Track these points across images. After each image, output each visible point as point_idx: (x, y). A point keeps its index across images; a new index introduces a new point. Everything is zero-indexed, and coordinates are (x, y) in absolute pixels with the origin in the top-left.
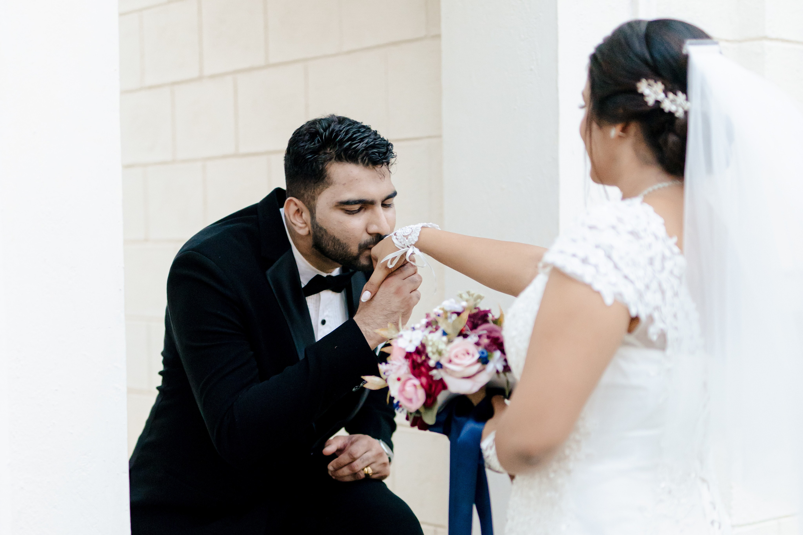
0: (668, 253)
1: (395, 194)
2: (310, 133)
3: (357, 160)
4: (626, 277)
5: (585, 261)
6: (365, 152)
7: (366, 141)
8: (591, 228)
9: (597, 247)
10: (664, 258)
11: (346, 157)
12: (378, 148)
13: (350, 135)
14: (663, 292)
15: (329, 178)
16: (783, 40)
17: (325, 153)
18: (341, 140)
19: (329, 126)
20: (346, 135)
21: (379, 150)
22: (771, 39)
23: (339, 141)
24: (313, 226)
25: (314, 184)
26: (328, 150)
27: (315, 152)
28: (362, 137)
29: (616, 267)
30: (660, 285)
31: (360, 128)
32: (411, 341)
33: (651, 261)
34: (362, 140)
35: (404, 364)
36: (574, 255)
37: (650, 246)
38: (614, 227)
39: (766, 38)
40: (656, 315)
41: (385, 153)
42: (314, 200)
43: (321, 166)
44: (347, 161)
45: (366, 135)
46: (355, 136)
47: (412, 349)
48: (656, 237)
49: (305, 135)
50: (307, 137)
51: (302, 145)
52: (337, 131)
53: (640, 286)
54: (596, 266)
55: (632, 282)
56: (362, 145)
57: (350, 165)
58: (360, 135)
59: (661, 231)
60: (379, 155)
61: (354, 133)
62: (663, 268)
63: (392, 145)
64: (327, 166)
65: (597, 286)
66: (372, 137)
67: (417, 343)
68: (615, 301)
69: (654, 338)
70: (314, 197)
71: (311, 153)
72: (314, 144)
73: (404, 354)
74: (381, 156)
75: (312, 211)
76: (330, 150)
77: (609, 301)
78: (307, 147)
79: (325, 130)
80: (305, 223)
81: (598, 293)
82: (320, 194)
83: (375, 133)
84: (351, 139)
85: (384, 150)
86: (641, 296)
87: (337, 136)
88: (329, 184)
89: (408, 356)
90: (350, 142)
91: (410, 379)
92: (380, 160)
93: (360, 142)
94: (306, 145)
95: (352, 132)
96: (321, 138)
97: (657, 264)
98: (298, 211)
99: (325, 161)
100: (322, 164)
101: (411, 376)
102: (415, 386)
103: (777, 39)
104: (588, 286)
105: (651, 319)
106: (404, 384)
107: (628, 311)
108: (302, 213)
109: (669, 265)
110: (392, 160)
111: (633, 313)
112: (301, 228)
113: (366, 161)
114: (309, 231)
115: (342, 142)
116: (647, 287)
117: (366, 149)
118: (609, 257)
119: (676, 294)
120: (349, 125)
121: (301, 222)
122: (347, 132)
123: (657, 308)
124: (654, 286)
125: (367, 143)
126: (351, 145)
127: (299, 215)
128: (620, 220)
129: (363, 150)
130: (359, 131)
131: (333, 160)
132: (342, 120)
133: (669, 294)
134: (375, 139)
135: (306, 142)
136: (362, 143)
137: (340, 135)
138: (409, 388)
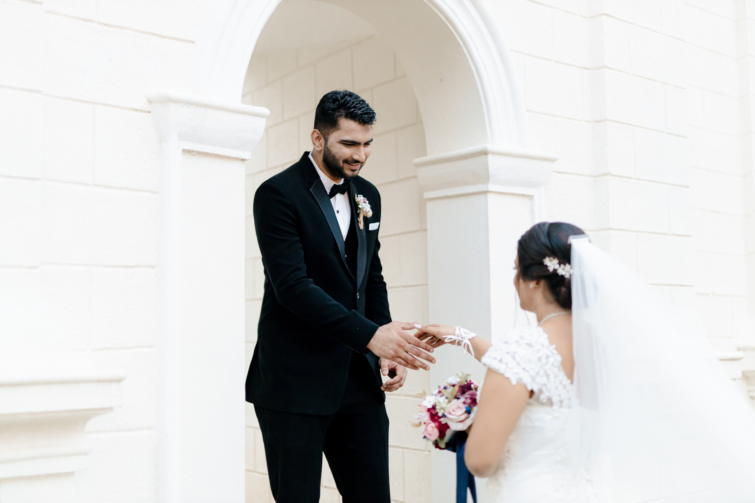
0: (549, 354)
1: (372, 140)
2: (333, 99)
3: (356, 119)
4: (524, 369)
5: (501, 361)
6: (360, 116)
7: (362, 110)
8: (506, 342)
9: (508, 353)
10: (548, 357)
11: (350, 116)
12: (368, 114)
13: (354, 105)
14: (548, 376)
15: (339, 126)
16: (621, 230)
17: (339, 112)
18: (349, 106)
19: (344, 97)
20: (352, 104)
21: (368, 115)
22: (614, 229)
23: (348, 107)
24: (325, 148)
25: (330, 127)
26: (341, 111)
27: (334, 110)
28: (360, 107)
29: (518, 364)
30: (546, 372)
31: (360, 101)
32: (430, 402)
33: (540, 359)
34: (360, 109)
35: (427, 415)
36: (495, 358)
37: (539, 351)
38: (517, 342)
39: (611, 229)
40: (544, 389)
41: (371, 118)
42: (328, 135)
43: (335, 118)
44: (350, 119)
45: (363, 106)
46: (357, 106)
47: (430, 406)
48: (543, 346)
49: (330, 99)
50: (331, 101)
51: (327, 104)
52: (348, 101)
53: (533, 373)
54: (507, 364)
55: (527, 371)
56: (360, 112)
57: (351, 121)
58: (360, 106)
59: (546, 342)
60: (368, 118)
61: (357, 104)
62: (547, 363)
63: (375, 114)
64: (339, 119)
65: (507, 375)
66: (366, 108)
67: (432, 403)
68: (518, 383)
69: (544, 401)
70: (329, 133)
71: (331, 110)
72: (334, 106)
73: (427, 410)
74: (369, 119)
75: (326, 140)
76: (342, 110)
77: (514, 382)
78: (330, 106)
79: (342, 99)
80: (321, 145)
81: (508, 378)
82: (332, 133)
83: (367, 105)
84: (354, 107)
85: (371, 116)
86: (533, 378)
87: (347, 104)
88: (338, 129)
89: (429, 410)
90: (354, 109)
91: (430, 423)
92: (368, 121)
93: (359, 110)
94: (330, 105)
95: (356, 103)
96: (339, 103)
97: (544, 361)
98: (318, 137)
99: (339, 116)
100: (337, 117)
101: (431, 421)
102: (432, 427)
103: (617, 229)
104: (502, 375)
105: (541, 391)
106: (427, 426)
107: (526, 387)
108: (320, 139)
109: (551, 360)
110: (374, 122)
111: (530, 388)
112: (318, 146)
113: (361, 121)
114: (321, 150)
115: (350, 108)
116: (538, 374)
117: (361, 114)
118: (514, 358)
119: (556, 376)
120: (354, 99)
121: (319, 144)
122: (353, 103)
123: (544, 385)
124: (542, 372)
125: (363, 111)
126: (354, 110)
127: (318, 139)
128: (522, 337)
129: (360, 115)
130: (359, 103)
131: (343, 116)
132: (351, 95)
133: (552, 376)
134: (367, 109)
135: (331, 103)
136: (360, 111)
137: (349, 103)
138: (429, 428)
